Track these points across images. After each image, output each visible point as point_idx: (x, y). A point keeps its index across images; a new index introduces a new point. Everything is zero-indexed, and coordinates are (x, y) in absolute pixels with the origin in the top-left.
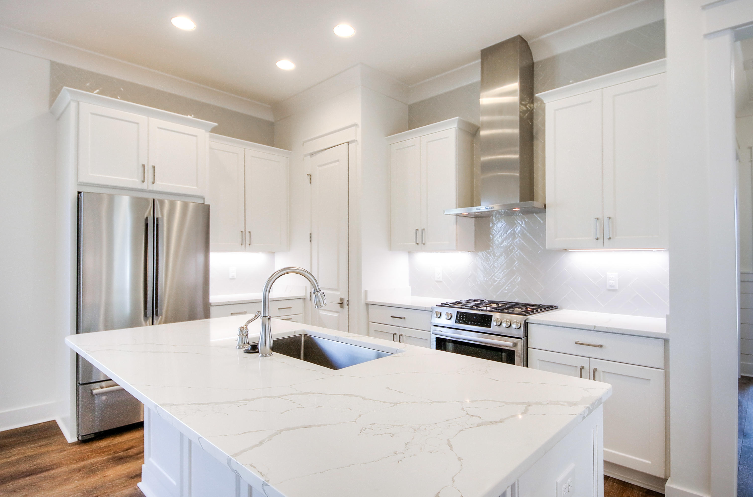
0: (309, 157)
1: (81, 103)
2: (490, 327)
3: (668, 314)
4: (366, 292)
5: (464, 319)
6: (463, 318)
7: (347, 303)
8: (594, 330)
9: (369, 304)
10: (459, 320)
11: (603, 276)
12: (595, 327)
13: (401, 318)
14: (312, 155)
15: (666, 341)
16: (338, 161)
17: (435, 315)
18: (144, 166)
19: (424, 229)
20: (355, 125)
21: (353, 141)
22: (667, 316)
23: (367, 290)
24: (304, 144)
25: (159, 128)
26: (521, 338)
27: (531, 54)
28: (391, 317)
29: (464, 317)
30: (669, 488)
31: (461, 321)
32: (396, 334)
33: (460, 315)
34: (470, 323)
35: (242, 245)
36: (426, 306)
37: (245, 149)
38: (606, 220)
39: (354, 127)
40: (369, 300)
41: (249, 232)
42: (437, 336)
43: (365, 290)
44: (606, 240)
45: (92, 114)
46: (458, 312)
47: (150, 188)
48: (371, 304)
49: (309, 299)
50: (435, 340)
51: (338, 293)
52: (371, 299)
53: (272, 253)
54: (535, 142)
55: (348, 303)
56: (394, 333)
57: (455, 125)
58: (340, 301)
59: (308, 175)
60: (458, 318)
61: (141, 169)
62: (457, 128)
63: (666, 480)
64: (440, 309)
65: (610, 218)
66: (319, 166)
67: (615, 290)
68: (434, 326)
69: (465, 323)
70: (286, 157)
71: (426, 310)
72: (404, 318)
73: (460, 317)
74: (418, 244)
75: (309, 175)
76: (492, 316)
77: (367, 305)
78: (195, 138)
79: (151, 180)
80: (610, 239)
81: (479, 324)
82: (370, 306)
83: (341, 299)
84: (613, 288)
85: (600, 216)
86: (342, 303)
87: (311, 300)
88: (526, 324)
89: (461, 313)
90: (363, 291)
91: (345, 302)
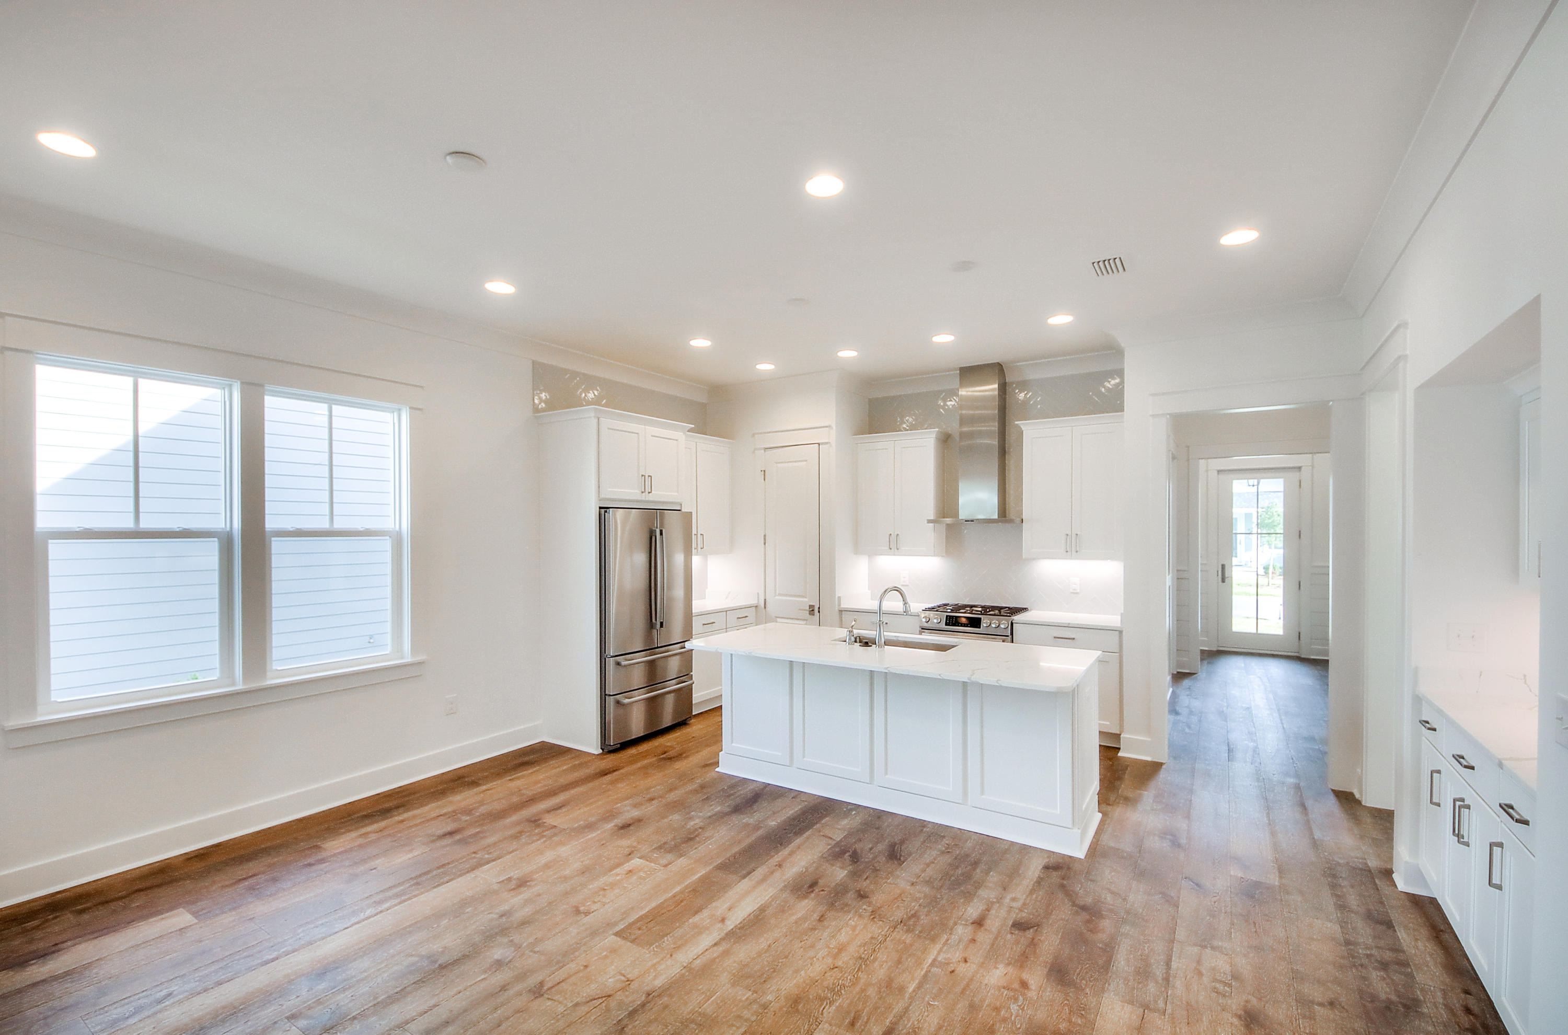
0: (763, 451)
2: (980, 628)
3: (1122, 612)
4: (839, 598)
6: (952, 621)
8: (1068, 626)
9: (843, 610)
10: (949, 623)
11: (1067, 581)
12: (1069, 624)
14: (766, 449)
15: (1121, 632)
16: (805, 461)
17: (924, 620)
19: (897, 534)
20: (829, 427)
21: (825, 443)
22: (1122, 614)
23: (841, 595)
24: (755, 435)
26: (1008, 636)
27: (1004, 375)
30: (1124, 738)
31: (951, 624)
33: (950, 619)
35: (695, 549)
38: (1074, 536)
39: (825, 429)
40: (842, 606)
41: (702, 535)
43: (839, 595)
44: (1074, 552)
46: (947, 616)
47: (647, 498)
48: (846, 610)
49: (763, 606)
51: (806, 600)
52: (844, 605)
55: (819, 610)
58: (808, 609)
59: (762, 471)
62: (935, 439)
63: (1120, 735)
65: (1077, 535)
67: (1077, 593)
68: (923, 629)
69: (954, 624)
70: (729, 448)
73: (949, 621)
74: (889, 548)
76: (980, 619)
77: (841, 611)
78: (676, 442)
79: (648, 490)
80: (1077, 552)
82: (843, 612)
83: (811, 606)
84: (1075, 592)
85: (1069, 533)
86: (813, 610)
87: (765, 608)
88: (1012, 624)
89: (950, 616)
90: (837, 597)
91: (816, 610)
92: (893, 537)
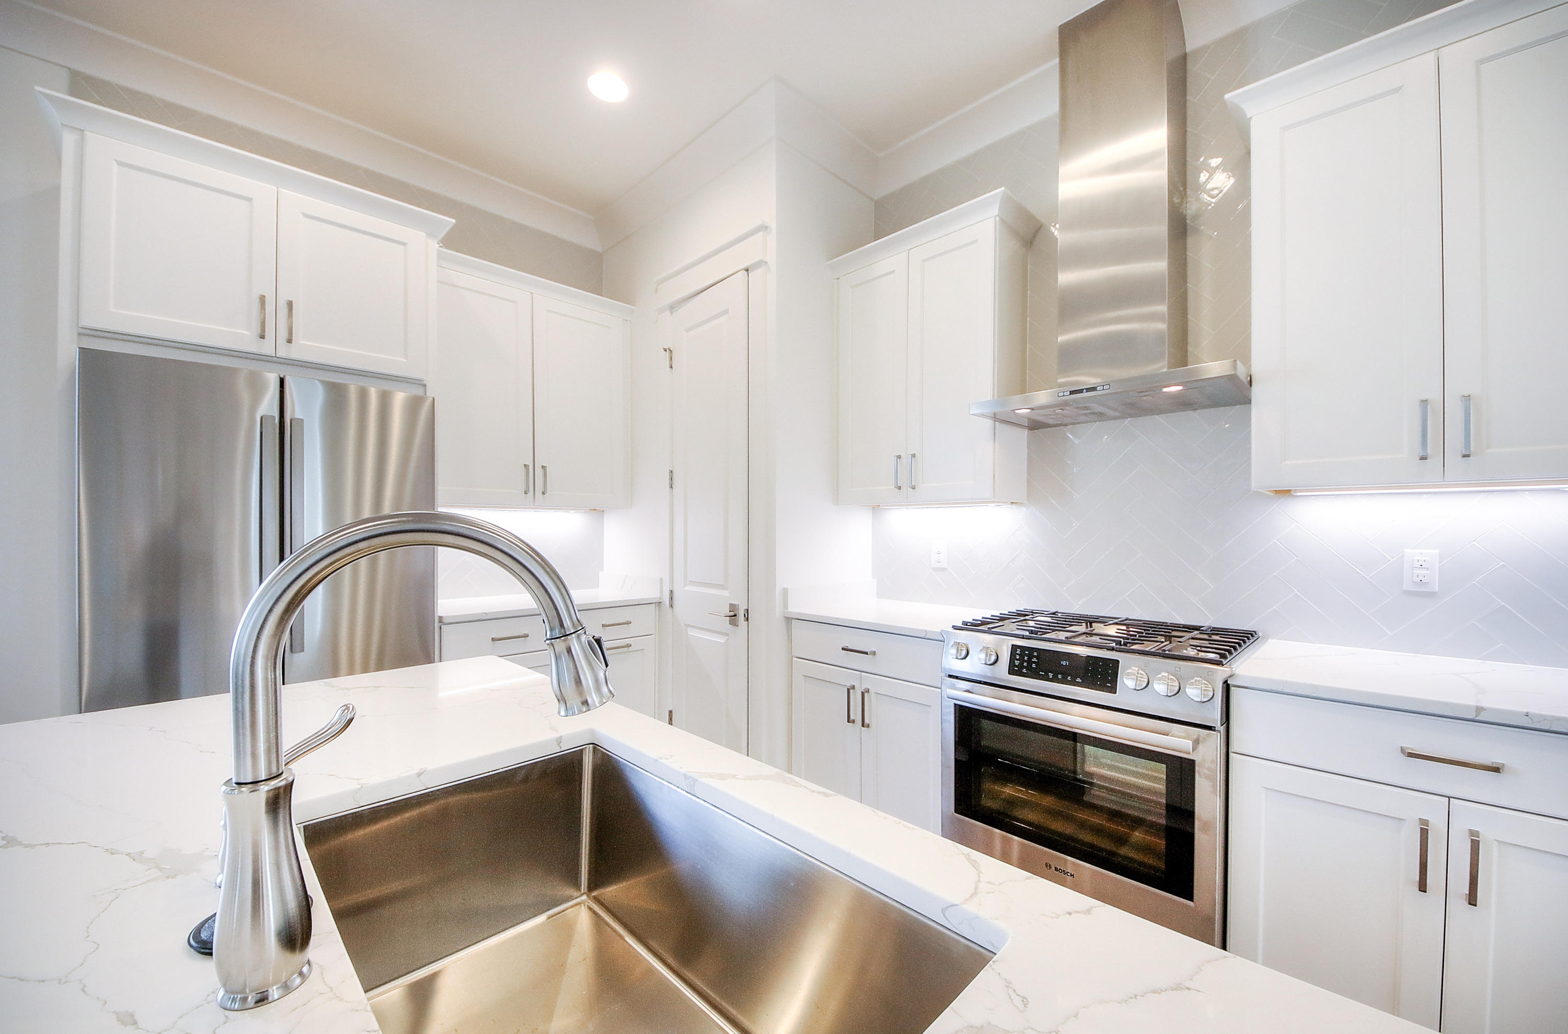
0: (668, 313)
1: (88, 134)
2: (1113, 691)
4: (785, 592)
5: (1034, 666)
6: (1030, 662)
7: (745, 615)
8: (1476, 719)
9: (792, 618)
10: (1021, 666)
11: (1393, 558)
12: (1479, 709)
13: (866, 653)
14: (672, 308)
16: (726, 312)
17: (954, 651)
18: (262, 299)
19: (914, 456)
20: (763, 228)
21: (760, 264)
23: (787, 589)
24: (659, 287)
25: (306, 215)
26: (1210, 728)
27: (1183, 31)
28: (843, 649)
29: (1034, 660)
31: (1024, 671)
32: (853, 687)
33: (1022, 656)
34: (1051, 677)
35: (526, 493)
36: (928, 629)
37: (532, 293)
38: (1453, 404)
39: (761, 233)
40: (791, 611)
41: (543, 467)
42: (956, 703)
43: (784, 588)
44: (1453, 457)
45: (120, 164)
46: (1014, 647)
47: (282, 353)
48: (797, 618)
49: (666, 603)
50: (952, 710)
51: (726, 593)
52: (796, 608)
53: (597, 512)
54: (1190, 240)
55: (747, 616)
56: (849, 685)
57: (994, 211)
58: (730, 611)
59: (666, 351)
60: (1017, 663)
61: (256, 306)
62: (997, 219)
64: (964, 636)
65: (1468, 398)
66: (687, 330)
67: (1432, 595)
68: (950, 676)
69: (1034, 674)
70: (624, 320)
71: (927, 637)
72: (874, 653)
73: (1021, 660)
74: (900, 488)
75: (668, 350)
76: (1117, 662)
77: (789, 620)
78: (401, 247)
79: (283, 334)
80: (1467, 455)
81: (1079, 680)
82: (793, 623)
83: (733, 607)
84: (1422, 590)
85: (1434, 395)
86: (735, 615)
87: (671, 606)
88: (1227, 687)
89: (1023, 648)
90: (778, 590)
91: (741, 614)
92: (906, 459)
